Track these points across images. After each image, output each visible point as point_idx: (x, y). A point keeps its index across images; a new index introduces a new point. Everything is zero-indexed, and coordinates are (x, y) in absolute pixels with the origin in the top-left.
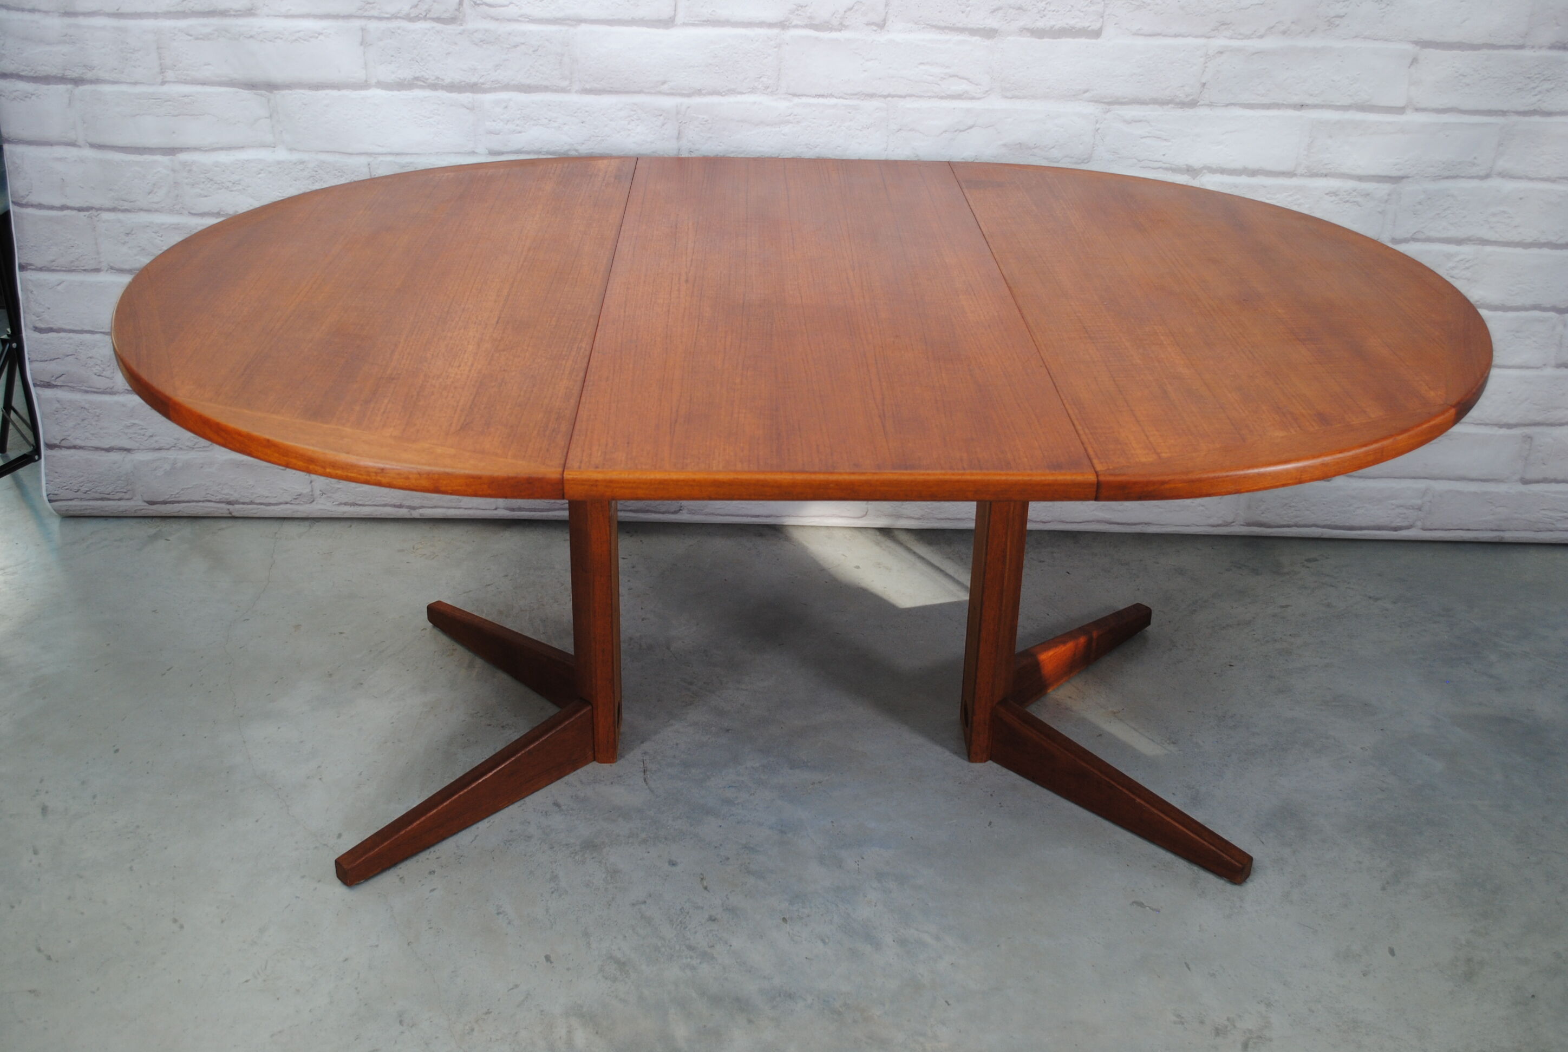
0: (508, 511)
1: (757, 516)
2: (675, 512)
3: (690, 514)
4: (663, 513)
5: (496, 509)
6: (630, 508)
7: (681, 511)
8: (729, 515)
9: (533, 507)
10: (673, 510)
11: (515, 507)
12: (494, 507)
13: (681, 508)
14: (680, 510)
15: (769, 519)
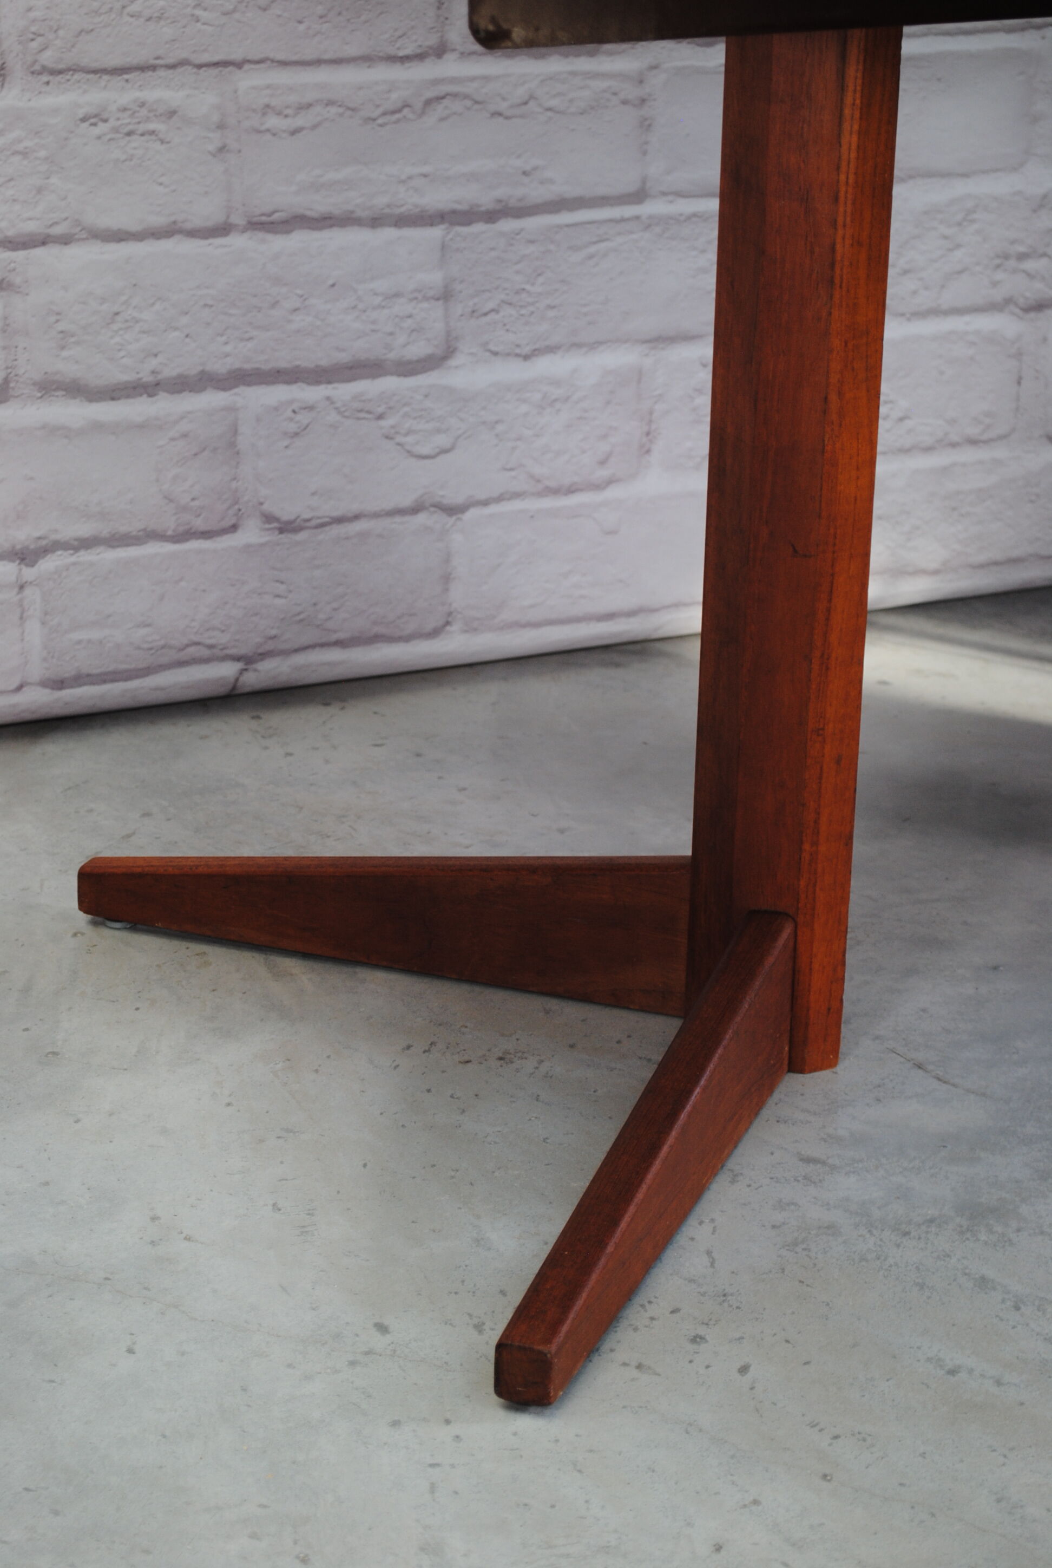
0: (47, 691)
1: (610, 616)
2: (435, 633)
3: (466, 631)
4: (407, 639)
5: (20, 688)
6: (334, 637)
7: (448, 628)
8: (552, 622)
9: (111, 668)
10: (429, 627)
11: (67, 675)
12: (15, 683)
13: (450, 619)
14: (448, 623)
15: (632, 620)
